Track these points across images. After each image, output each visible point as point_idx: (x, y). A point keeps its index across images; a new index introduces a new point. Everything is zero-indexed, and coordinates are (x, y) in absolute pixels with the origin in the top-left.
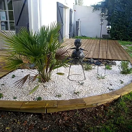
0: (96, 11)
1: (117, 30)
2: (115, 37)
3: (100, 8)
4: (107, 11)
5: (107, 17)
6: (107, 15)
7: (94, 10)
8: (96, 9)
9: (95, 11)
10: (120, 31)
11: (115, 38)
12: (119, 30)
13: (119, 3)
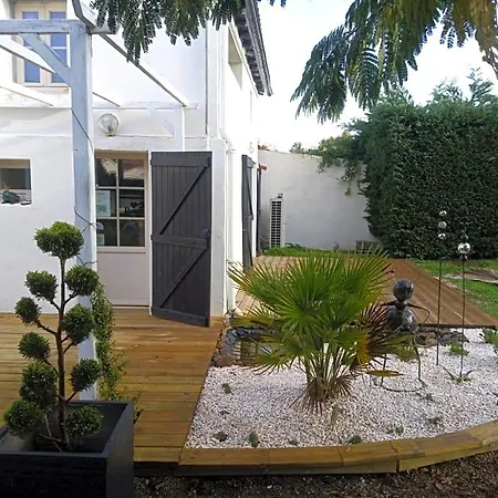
0: (330, 169)
1: (406, 228)
2: (400, 249)
3: (342, 160)
4: (364, 167)
5: (366, 185)
6: (364, 181)
7: (322, 165)
8: (330, 163)
9: (325, 168)
10: (416, 232)
11: (401, 253)
12: (411, 229)
13: (406, 151)
